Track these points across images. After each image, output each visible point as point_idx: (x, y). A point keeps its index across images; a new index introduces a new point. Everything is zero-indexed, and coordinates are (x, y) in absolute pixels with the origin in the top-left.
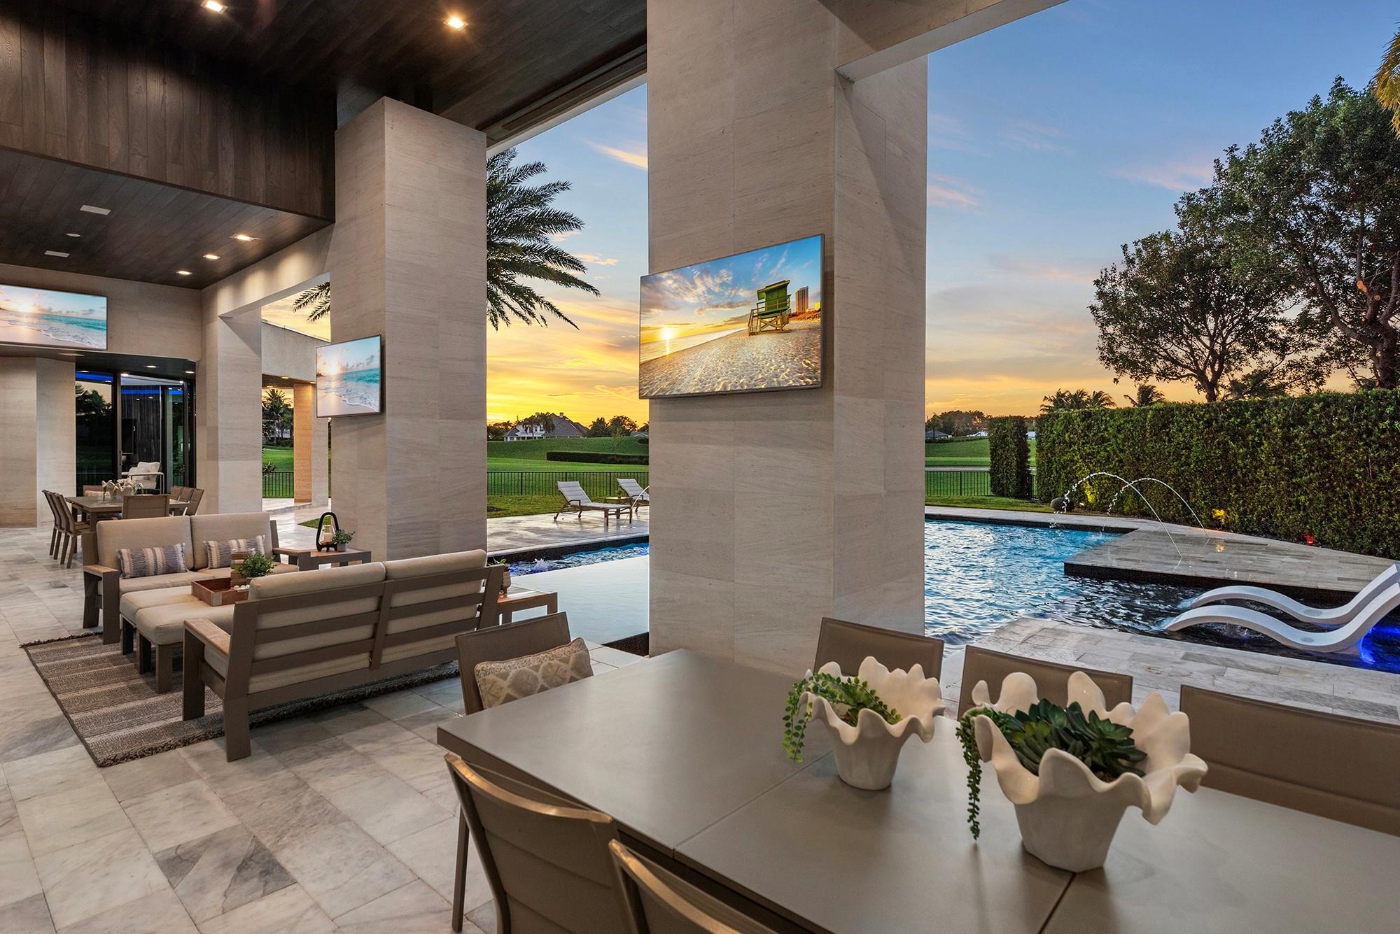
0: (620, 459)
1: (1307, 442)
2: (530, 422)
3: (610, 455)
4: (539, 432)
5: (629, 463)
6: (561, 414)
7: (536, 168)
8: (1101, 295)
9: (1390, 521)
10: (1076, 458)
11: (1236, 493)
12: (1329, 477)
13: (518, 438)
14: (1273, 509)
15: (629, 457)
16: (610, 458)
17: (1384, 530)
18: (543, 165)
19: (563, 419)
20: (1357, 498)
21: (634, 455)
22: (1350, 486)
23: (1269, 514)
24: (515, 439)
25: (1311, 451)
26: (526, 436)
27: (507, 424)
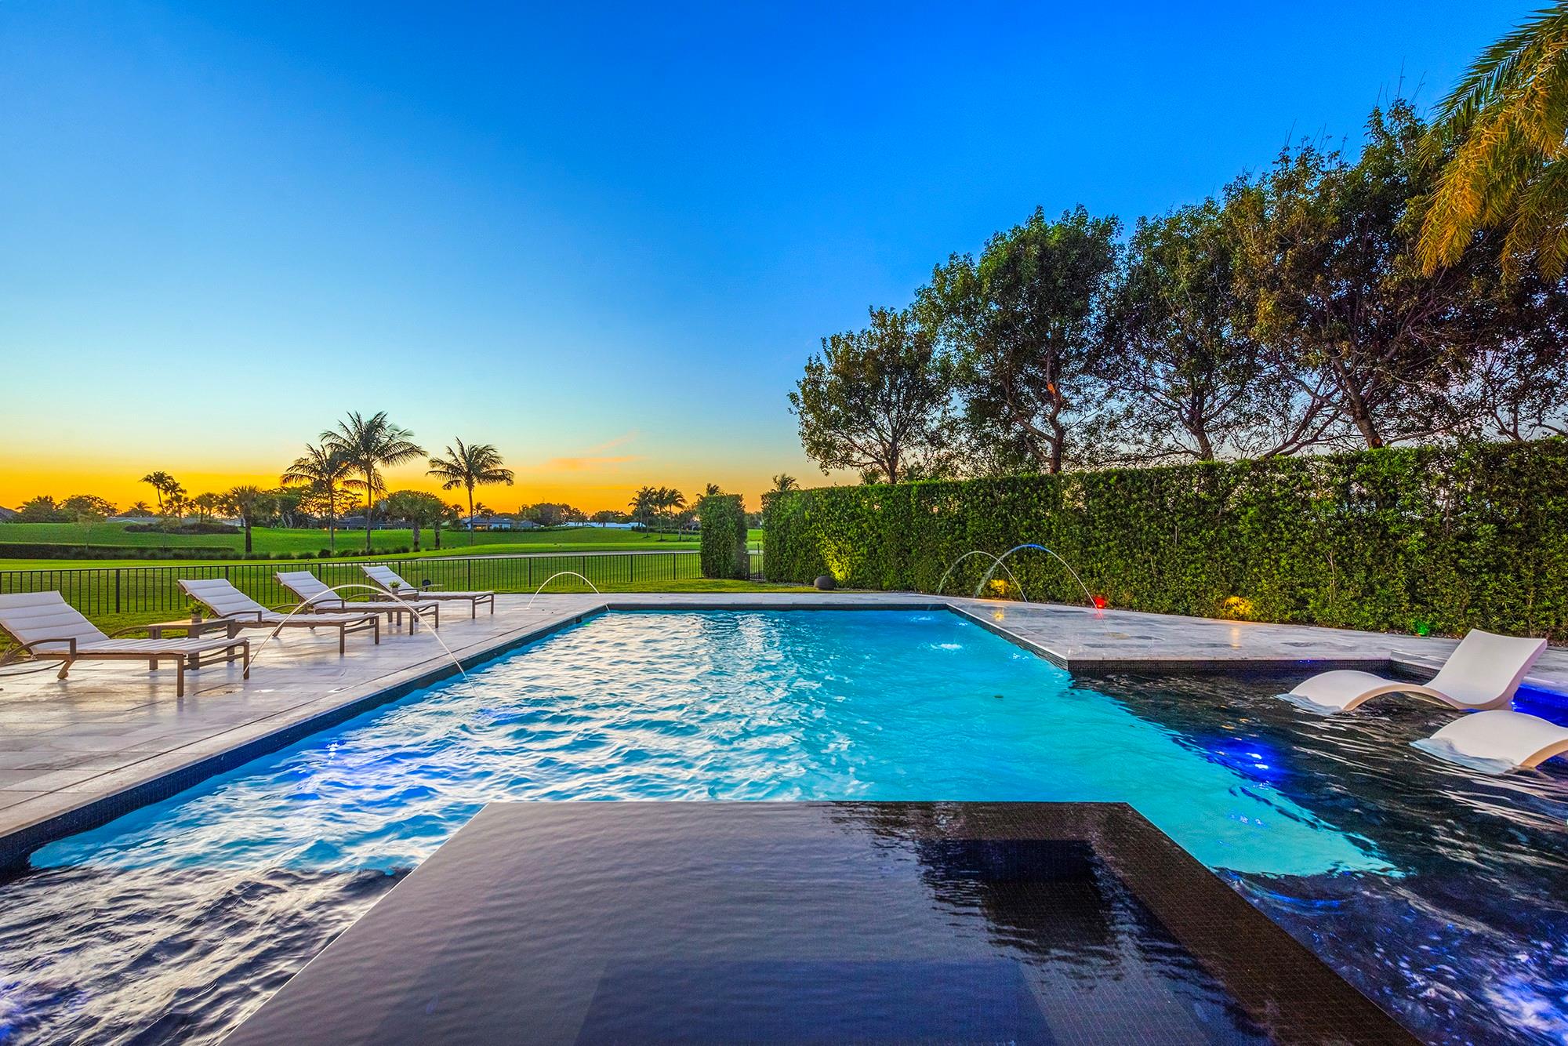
1: (1104, 513)
3: (77, 547)
9: (1193, 582)
10: (819, 536)
11: (1018, 564)
12: (1128, 545)
14: (1062, 577)
17: (1186, 591)
20: (1158, 563)
22: (1153, 552)
23: (1057, 582)
25: (1108, 522)
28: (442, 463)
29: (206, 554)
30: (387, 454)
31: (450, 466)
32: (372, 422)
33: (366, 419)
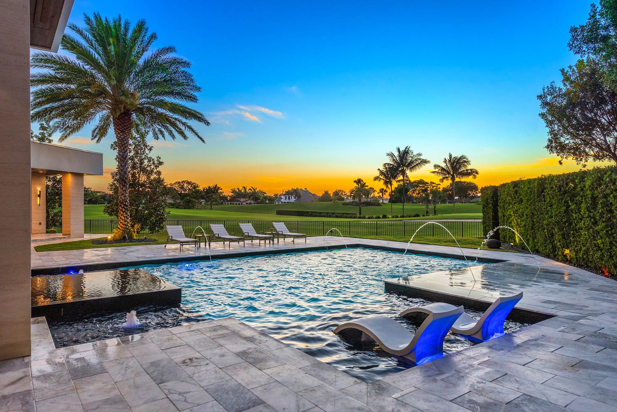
0: (316, 214)
2: (288, 194)
4: (293, 200)
5: (320, 216)
6: (306, 189)
7: (170, 49)
8: (545, 104)
13: (282, 202)
15: (320, 213)
16: (309, 213)
18: (174, 48)
19: (306, 192)
21: (324, 212)
24: (280, 203)
26: (286, 201)
27: (276, 195)
28: (439, 166)
29: (345, 215)
30: (412, 165)
31: (443, 169)
32: (405, 150)
33: (402, 149)
